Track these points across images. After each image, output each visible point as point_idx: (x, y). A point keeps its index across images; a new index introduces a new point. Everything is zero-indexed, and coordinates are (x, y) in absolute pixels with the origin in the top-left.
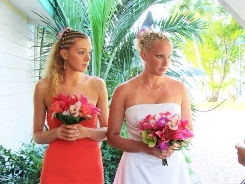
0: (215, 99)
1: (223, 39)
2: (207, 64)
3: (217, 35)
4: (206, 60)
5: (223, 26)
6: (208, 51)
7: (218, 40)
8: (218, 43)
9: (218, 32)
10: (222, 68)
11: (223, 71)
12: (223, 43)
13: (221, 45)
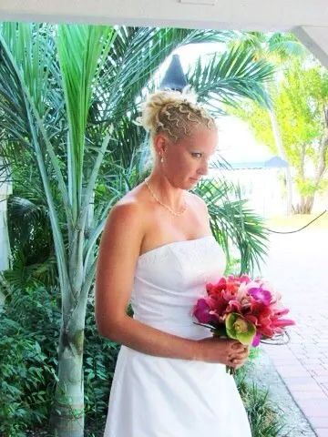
0: (307, 210)
1: (321, 101)
2: (293, 147)
3: (311, 94)
4: (290, 139)
5: (322, 77)
6: (294, 125)
7: (312, 103)
8: (313, 110)
9: (312, 89)
10: (320, 154)
11: (321, 159)
12: (321, 109)
13: (317, 112)
